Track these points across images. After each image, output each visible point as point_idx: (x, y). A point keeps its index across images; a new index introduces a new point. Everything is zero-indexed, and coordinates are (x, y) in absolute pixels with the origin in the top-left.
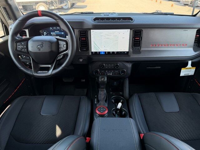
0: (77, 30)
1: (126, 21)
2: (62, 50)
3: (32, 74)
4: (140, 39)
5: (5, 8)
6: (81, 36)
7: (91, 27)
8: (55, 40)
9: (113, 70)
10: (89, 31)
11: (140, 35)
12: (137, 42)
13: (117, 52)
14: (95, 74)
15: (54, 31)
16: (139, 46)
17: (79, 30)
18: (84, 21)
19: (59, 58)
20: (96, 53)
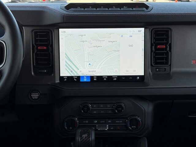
0: (29, 29)
1: (134, 9)
4: (166, 48)
6: (36, 41)
7: (58, 20)
10: (56, 31)
11: (167, 39)
12: (162, 54)
13: (119, 77)
14: (68, 128)
16: (167, 63)
18: (45, 10)
20: (70, 78)
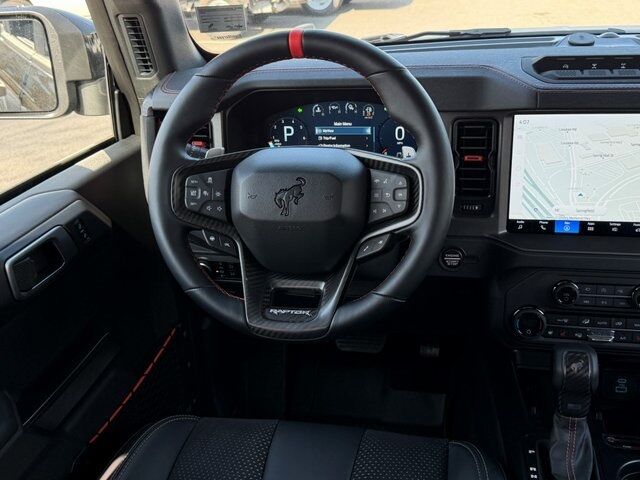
2: (385, 212)
3: (241, 320)
5: (133, 23)
6: (460, 143)
8: (355, 166)
9: (618, 318)
10: (506, 121)
14: (524, 332)
15: (327, 122)
17: (456, 115)
19: (366, 251)
